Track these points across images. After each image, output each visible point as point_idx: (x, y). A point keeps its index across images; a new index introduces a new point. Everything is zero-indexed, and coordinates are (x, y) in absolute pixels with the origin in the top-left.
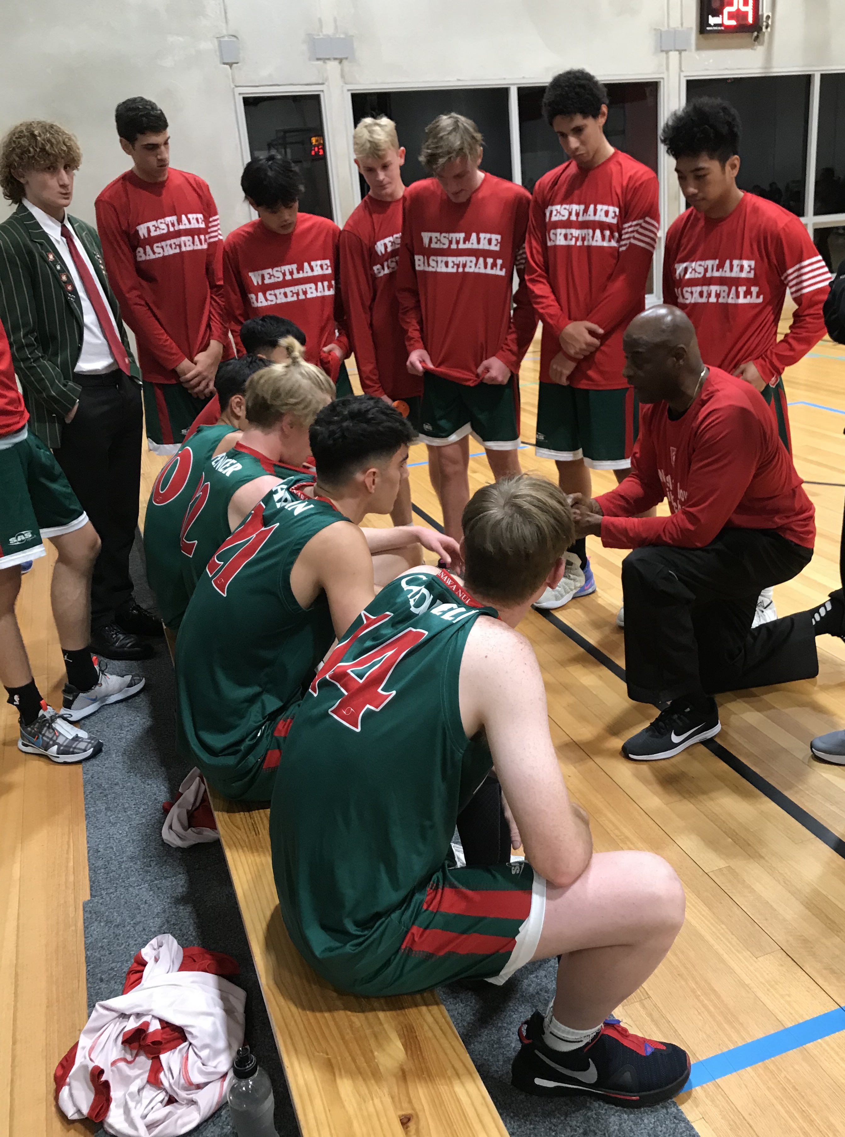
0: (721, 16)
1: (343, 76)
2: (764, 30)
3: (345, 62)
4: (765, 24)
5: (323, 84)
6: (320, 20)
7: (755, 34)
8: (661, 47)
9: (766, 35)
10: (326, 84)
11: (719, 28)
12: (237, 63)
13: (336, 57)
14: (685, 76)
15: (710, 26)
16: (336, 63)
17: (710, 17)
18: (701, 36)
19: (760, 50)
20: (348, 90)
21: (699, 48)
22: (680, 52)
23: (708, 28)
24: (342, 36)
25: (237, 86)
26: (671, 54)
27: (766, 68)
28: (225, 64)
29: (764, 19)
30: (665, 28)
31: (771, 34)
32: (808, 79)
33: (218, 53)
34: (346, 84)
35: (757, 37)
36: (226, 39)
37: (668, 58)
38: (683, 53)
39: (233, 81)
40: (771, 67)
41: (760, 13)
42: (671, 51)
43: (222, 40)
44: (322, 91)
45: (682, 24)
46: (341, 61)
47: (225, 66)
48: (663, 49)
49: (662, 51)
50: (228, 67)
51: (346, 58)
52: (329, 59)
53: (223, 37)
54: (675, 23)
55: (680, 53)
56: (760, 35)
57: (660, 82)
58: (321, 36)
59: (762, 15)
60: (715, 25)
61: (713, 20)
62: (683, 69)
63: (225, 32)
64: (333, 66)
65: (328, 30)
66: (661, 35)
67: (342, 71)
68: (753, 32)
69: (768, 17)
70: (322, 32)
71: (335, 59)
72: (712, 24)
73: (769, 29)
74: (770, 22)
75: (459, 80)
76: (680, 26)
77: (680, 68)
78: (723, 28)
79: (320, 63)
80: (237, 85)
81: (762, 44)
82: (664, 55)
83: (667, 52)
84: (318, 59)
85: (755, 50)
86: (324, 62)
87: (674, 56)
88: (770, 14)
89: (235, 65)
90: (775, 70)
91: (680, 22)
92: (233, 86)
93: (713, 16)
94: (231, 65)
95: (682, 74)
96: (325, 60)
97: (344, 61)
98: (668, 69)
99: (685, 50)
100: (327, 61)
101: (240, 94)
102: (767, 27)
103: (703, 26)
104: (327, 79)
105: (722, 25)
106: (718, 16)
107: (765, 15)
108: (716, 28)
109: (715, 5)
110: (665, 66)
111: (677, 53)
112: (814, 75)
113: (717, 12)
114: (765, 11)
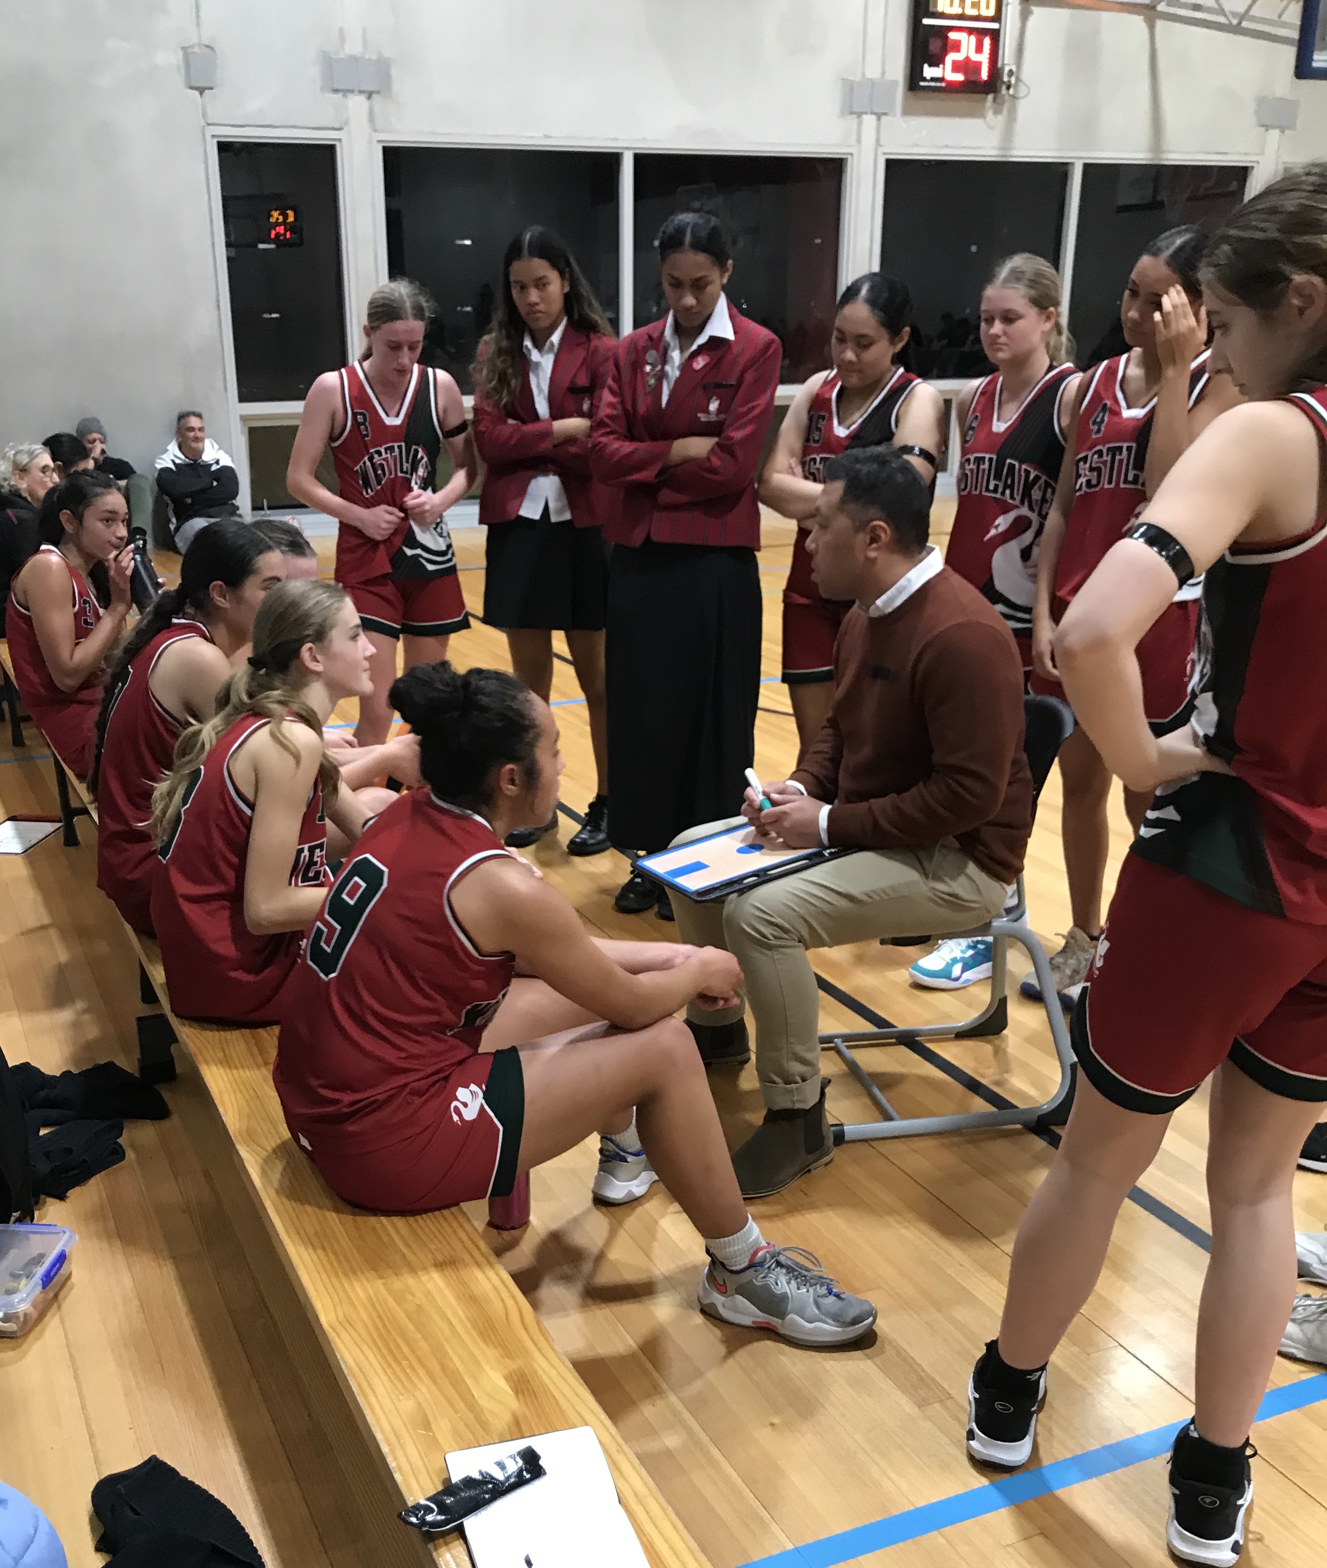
0: (941, 66)
1: (371, 119)
2: (1005, 90)
3: (376, 98)
4: (1006, 82)
5: (340, 129)
6: (341, 30)
7: (991, 96)
8: (851, 107)
9: (1008, 98)
10: (346, 128)
11: (939, 84)
12: (211, 88)
13: (363, 89)
14: (884, 154)
15: (925, 79)
16: (362, 99)
17: (926, 66)
18: (910, 94)
19: (996, 122)
20: (379, 141)
21: (907, 112)
22: (879, 116)
23: (922, 84)
24: (375, 57)
25: (209, 124)
26: (866, 118)
27: (1003, 149)
28: (191, 88)
29: (1006, 75)
30: (857, 78)
31: (1015, 99)
32: (1064, 169)
33: (183, 70)
34: (375, 131)
35: (994, 101)
36: (196, 50)
37: (860, 124)
38: (884, 118)
39: (204, 115)
40: (1011, 149)
41: (1000, 64)
42: (866, 113)
43: (190, 51)
44: (340, 140)
45: (883, 74)
46: (370, 95)
47: (193, 91)
48: (855, 109)
49: (852, 113)
50: (196, 93)
51: (378, 92)
52: (352, 91)
53: (193, 46)
54: (873, 72)
55: (879, 119)
56: (998, 98)
57: (846, 159)
58: (342, 56)
59: (1003, 68)
60: (933, 79)
61: (929, 72)
62: (882, 142)
63: (195, 40)
64: (357, 104)
65: (353, 47)
66: (852, 88)
67: (371, 112)
68: (987, 94)
69: (1011, 73)
70: (343, 48)
71: (361, 92)
72: (928, 78)
73: (1011, 91)
74: (1013, 80)
75: (546, 136)
76: (879, 74)
77: (878, 140)
78: (943, 85)
79: (339, 96)
80: (210, 122)
81: (1001, 112)
82: (853, 119)
83: (860, 115)
84: (336, 91)
85: (990, 120)
86: (345, 96)
87: (869, 121)
88: (1014, 68)
89: (207, 91)
90: (1017, 153)
91: (880, 70)
92: (203, 123)
93: (930, 65)
94: (201, 90)
95: (881, 150)
96: (346, 92)
97: (374, 96)
98: (859, 141)
99: (885, 114)
100: (350, 95)
101: (213, 136)
102: (1009, 87)
103: (914, 80)
104: (347, 123)
105: (942, 80)
106: (937, 65)
107: (1007, 69)
108: (932, 84)
109: (934, 46)
110: (854, 136)
111: (874, 117)
112: (1073, 164)
113: (937, 60)
114: (1007, 63)
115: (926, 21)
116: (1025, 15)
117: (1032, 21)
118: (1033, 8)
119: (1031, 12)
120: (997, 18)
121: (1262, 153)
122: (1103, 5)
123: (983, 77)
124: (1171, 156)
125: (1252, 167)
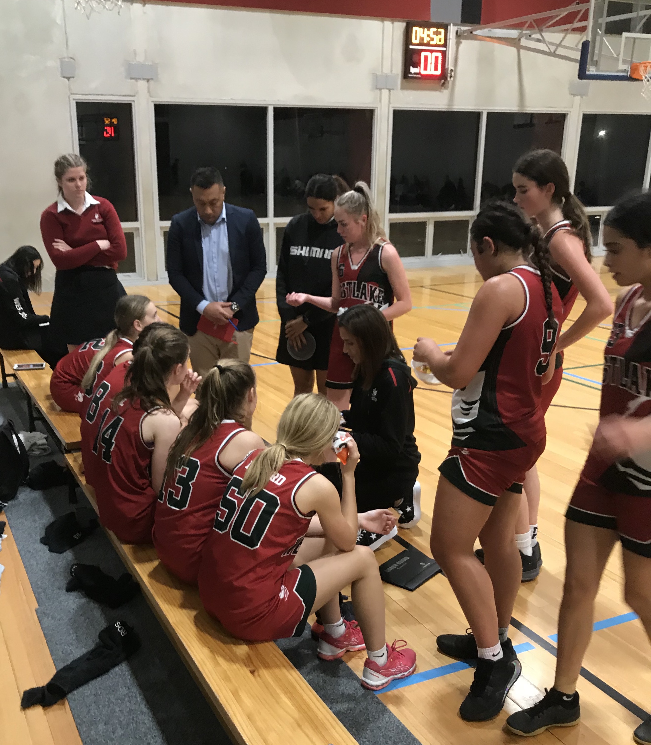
0: (419, 67)
1: (149, 92)
2: (449, 79)
3: (151, 82)
4: (449, 75)
5: (134, 96)
6: (134, 51)
7: (443, 81)
8: (376, 86)
9: (450, 83)
10: (137, 96)
11: (418, 76)
12: (73, 77)
13: (144, 78)
14: (392, 107)
15: (411, 74)
16: (145, 82)
17: (411, 68)
18: (404, 80)
19: (446, 93)
20: (153, 102)
22: (390, 90)
23: (410, 75)
24: (150, 64)
25: (72, 94)
26: (383, 90)
27: (449, 105)
28: (64, 77)
29: (449, 72)
30: (379, 73)
31: (454, 82)
32: (478, 115)
33: (60, 69)
34: (151, 96)
35: (444, 83)
36: (66, 60)
37: (381, 94)
38: (392, 91)
40: (452, 105)
41: (446, 67)
42: (383, 89)
43: (63, 60)
44: (134, 101)
45: (391, 71)
46: (148, 81)
47: (64, 79)
48: (379, 87)
49: (377, 89)
50: (66, 80)
51: (152, 79)
52: (140, 79)
53: (64, 58)
54: (386, 70)
56: (446, 82)
57: (375, 110)
58: (135, 63)
59: (448, 69)
60: (415, 73)
61: (413, 70)
62: (391, 101)
63: (65, 55)
64: (142, 84)
65: (140, 59)
66: (377, 77)
67: (149, 88)
68: (441, 80)
69: (452, 70)
70: (135, 59)
72: (413, 72)
73: (452, 79)
74: (453, 74)
75: (232, 99)
76: (389, 71)
77: (389, 101)
79: (134, 81)
80: (72, 93)
81: (447, 88)
82: (378, 91)
83: (380, 89)
84: (132, 79)
85: (442, 92)
86: (137, 81)
87: (385, 93)
88: (453, 69)
89: (71, 79)
90: (454, 107)
91: (390, 69)
92: (69, 93)
93: (413, 67)
94: (69, 78)
95: (391, 106)
96: (137, 79)
98: (380, 101)
99: (393, 89)
100: (139, 81)
101: (74, 99)
102: (451, 77)
103: (406, 74)
104: (137, 93)
105: (419, 74)
106: (417, 67)
107: (450, 69)
108: (415, 76)
109: (415, 59)
110: (379, 99)
111: (387, 91)
112: (482, 112)
113: (417, 65)
114: (450, 66)
115: (411, 47)
116: (458, 44)
117: (462, 47)
118: (462, 40)
119: (461, 42)
120: (445, 45)
121: (572, 107)
122: (495, 40)
123: (439, 72)
124: (528, 109)
125: (568, 114)
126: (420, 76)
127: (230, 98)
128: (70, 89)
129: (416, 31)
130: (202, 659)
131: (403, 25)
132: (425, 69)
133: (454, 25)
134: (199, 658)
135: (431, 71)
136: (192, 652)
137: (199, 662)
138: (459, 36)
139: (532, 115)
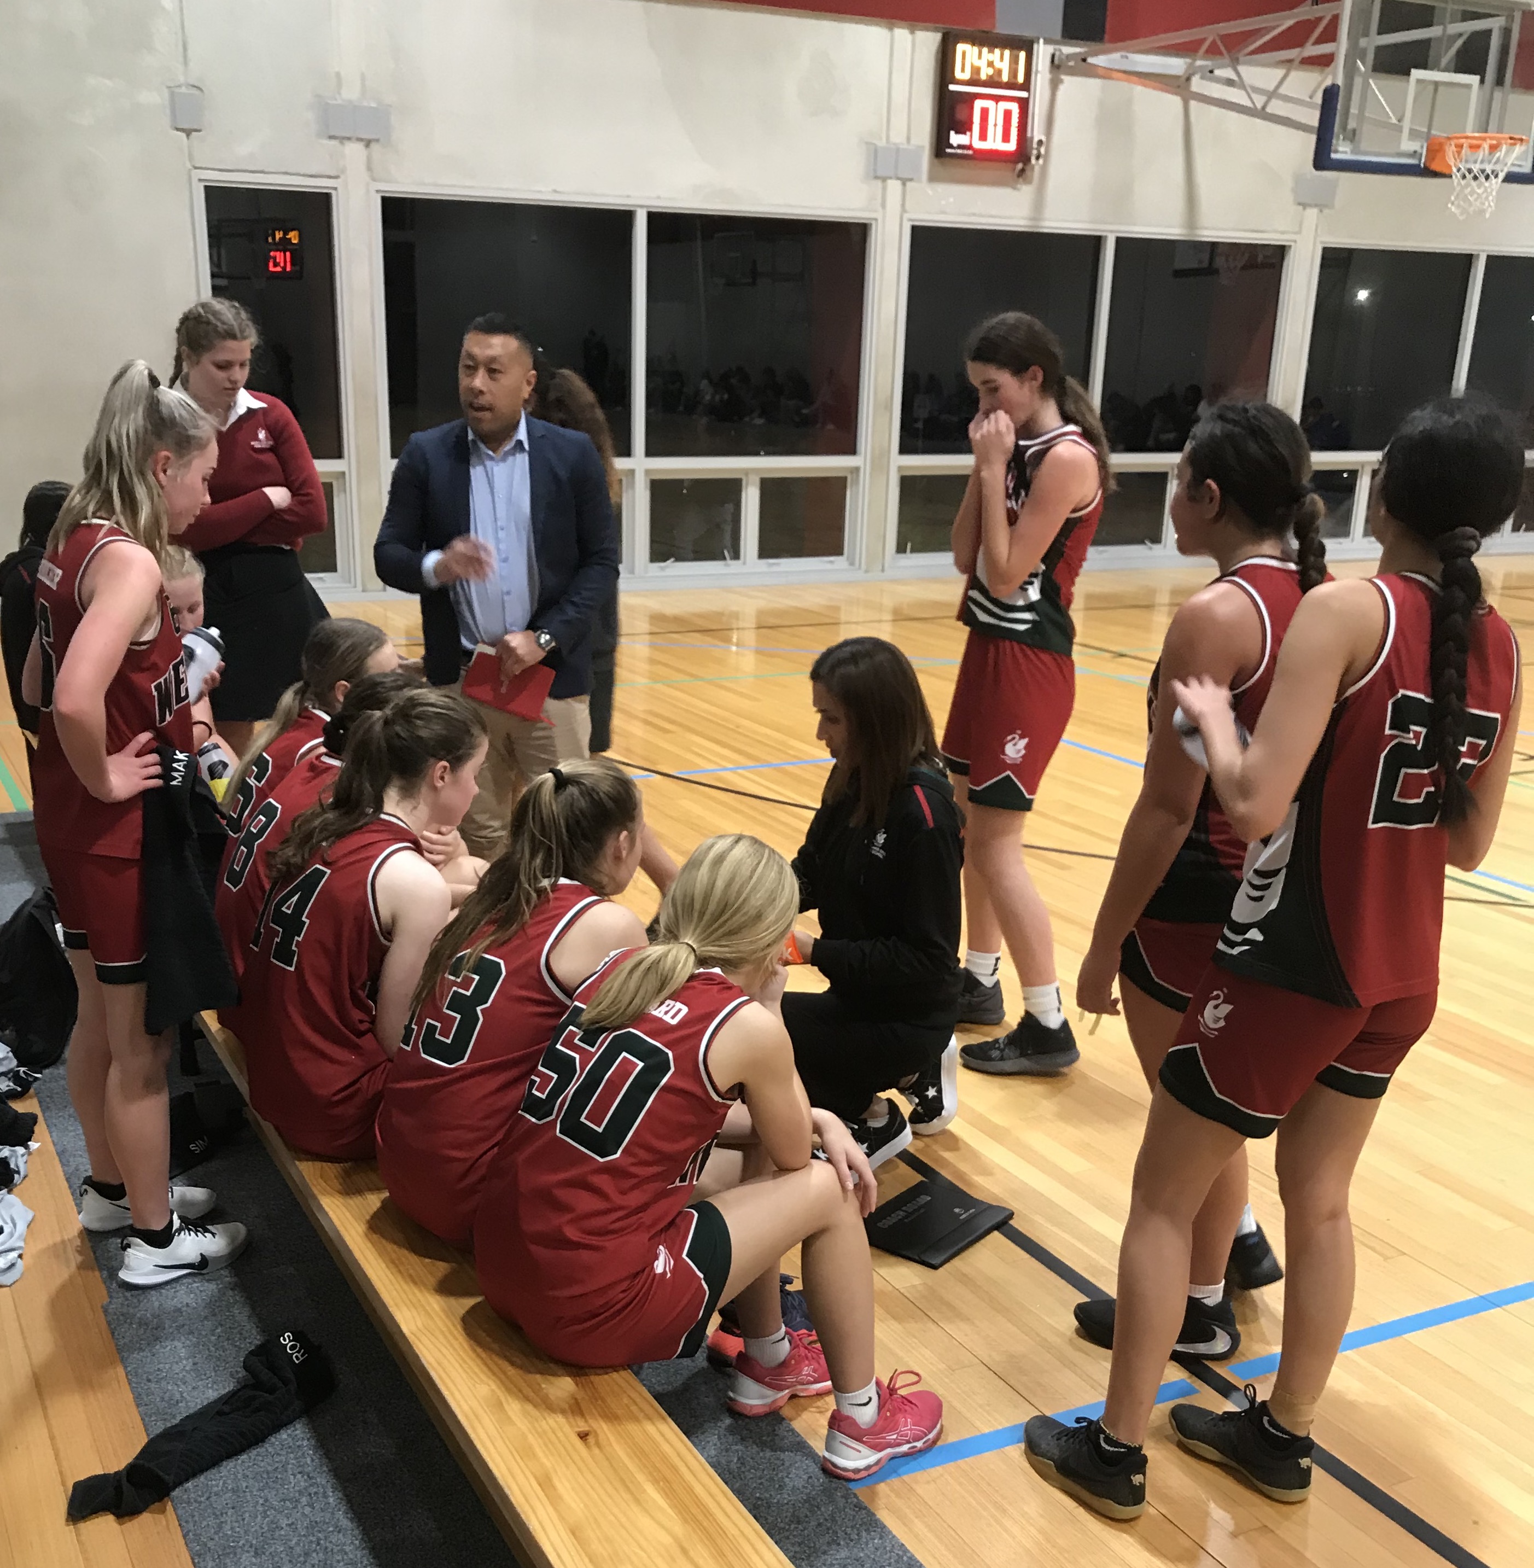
0: (968, 133)
1: (369, 168)
2: (1033, 161)
3: (374, 146)
4: (1035, 152)
5: (337, 177)
6: (338, 75)
7: (1020, 166)
8: (875, 170)
9: (1037, 169)
10: (342, 177)
11: (966, 152)
12: (199, 131)
13: (361, 137)
14: (910, 220)
15: (951, 147)
16: (360, 146)
17: (952, 133)
18: (936, 161)
19: (1026, 192)
20: (378, 191)
21: (933, 178)
22: (904, 182)
23: (949, 150)
24: (373, 105)
25: (196, 168)
26: (889, 182)
27: (1034, 219)
28: (178, 129)
29: (1035, 146)
30: (882, 143)
31: (1044, 169)
32: (1096, 242)
33: (168, 111)
34: (374, 180)
35: (1023, 171)
36: (183, 90)
37: (884, 189)
38: (909, 184)
40: (1042, 217)
41: (1029, 135)
42: (891, 178)
43: (177, 90)
44: (335, 189)
45: (908, 139)
46: (368, 143)
47: (179, 133)
48: (879, 173)
49: (876, 178)
50: (183, 135)
51: (377, 140)
52: (349, 139)
53: (179, 86)
54: (898, 137)
55: (904, 184)
56: (1028, 168)
57: (871, 224)
58: (339, 102)
59: (1032, 138)
60: (960, 147)
61: (956, 139)
62: (908, 206)
63: (182, 79)
64: (354, 151)
65: (351, 93)
66: (876, 151)
67: (369, 159)
68: (1017, 162)
69: (1040, 142)
70: (339, 93)
71: (360, 140)
73: (1041, 161)
74: (1043, 150)
75: (555, 191)
76: (905, 141)
77: (903, 205)
79: (334, 143)
80: (197, 165)
81: (1029, 182)
82: (879, 183)
83: (884, 179)
84: (331, 137)
85: (1018, 190)
86: (342, 143)
87: (894, 186)
88: (1044, 139)
89: (194, 134)
90: (1047, 224)
91: (905, 135)
92: (190, 168)
93: (957, 132)
94: (188, 132)
95: (906, 217)
96: (343, 139)
98: (883, 205)
99: (911, 180)
100: (346, 142)
101: (201, 180)
102: (1038, 158)
103: (940, 147)
104: (343, 171)
105: (969, 147)
106: (965, 133)
107: (1036, 140)
108: (959, 151)
109: (961, 115)
110: (879, 200)
111: (899, 183)
112: (1106, 237)
113: (963, 128)
114: (1037, 132)
115: (952, 87)
116: (1055, 84)
117: (1062, 90)
118: (1063, 77)
119: (1062, 81)
120: (1026, 86)
121: (1299, 232)
122: (1135, 79)
123: (1012, 146)
124: (1206, 233)
125: (1290, 247)
126: (970, 152)
127: (550, 189)
128: (191, 157)
129: (964, 54)
130: (471, 1408)
131: (938, 37)
132: (983, 137)
133: (1047, 41)
134: (466, 1407)
135: (995, 142)
136: (452, 1394)
137: (467, 1417)
138: (1056, 65)
139: (1213, 247)
